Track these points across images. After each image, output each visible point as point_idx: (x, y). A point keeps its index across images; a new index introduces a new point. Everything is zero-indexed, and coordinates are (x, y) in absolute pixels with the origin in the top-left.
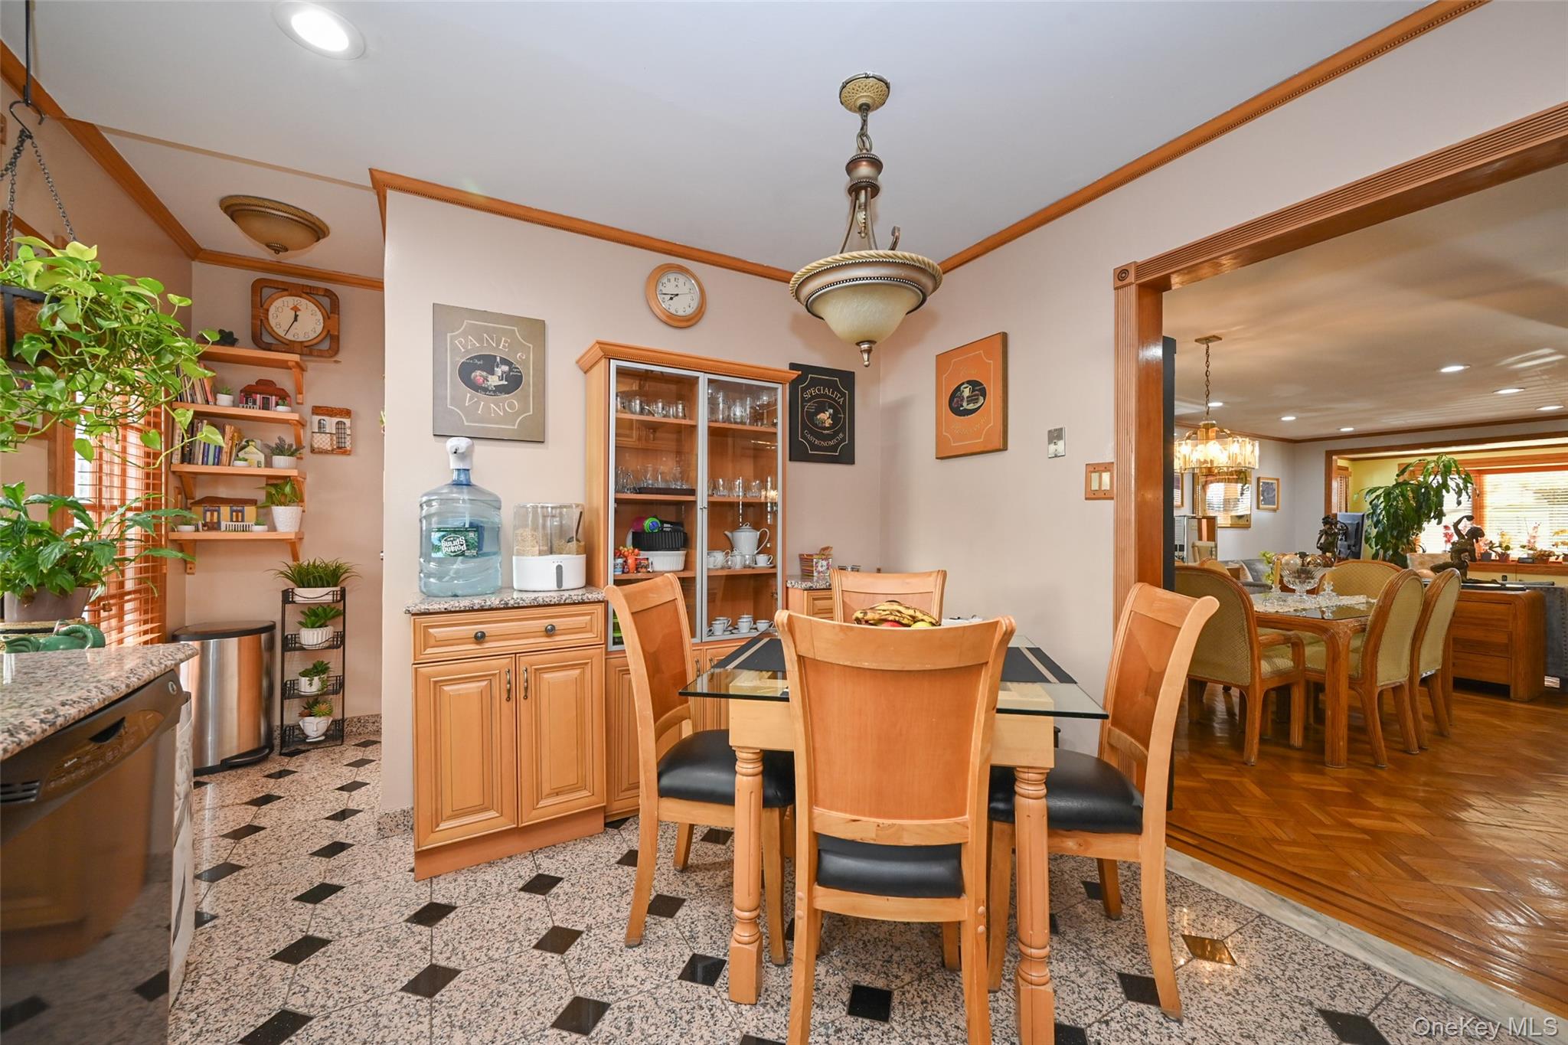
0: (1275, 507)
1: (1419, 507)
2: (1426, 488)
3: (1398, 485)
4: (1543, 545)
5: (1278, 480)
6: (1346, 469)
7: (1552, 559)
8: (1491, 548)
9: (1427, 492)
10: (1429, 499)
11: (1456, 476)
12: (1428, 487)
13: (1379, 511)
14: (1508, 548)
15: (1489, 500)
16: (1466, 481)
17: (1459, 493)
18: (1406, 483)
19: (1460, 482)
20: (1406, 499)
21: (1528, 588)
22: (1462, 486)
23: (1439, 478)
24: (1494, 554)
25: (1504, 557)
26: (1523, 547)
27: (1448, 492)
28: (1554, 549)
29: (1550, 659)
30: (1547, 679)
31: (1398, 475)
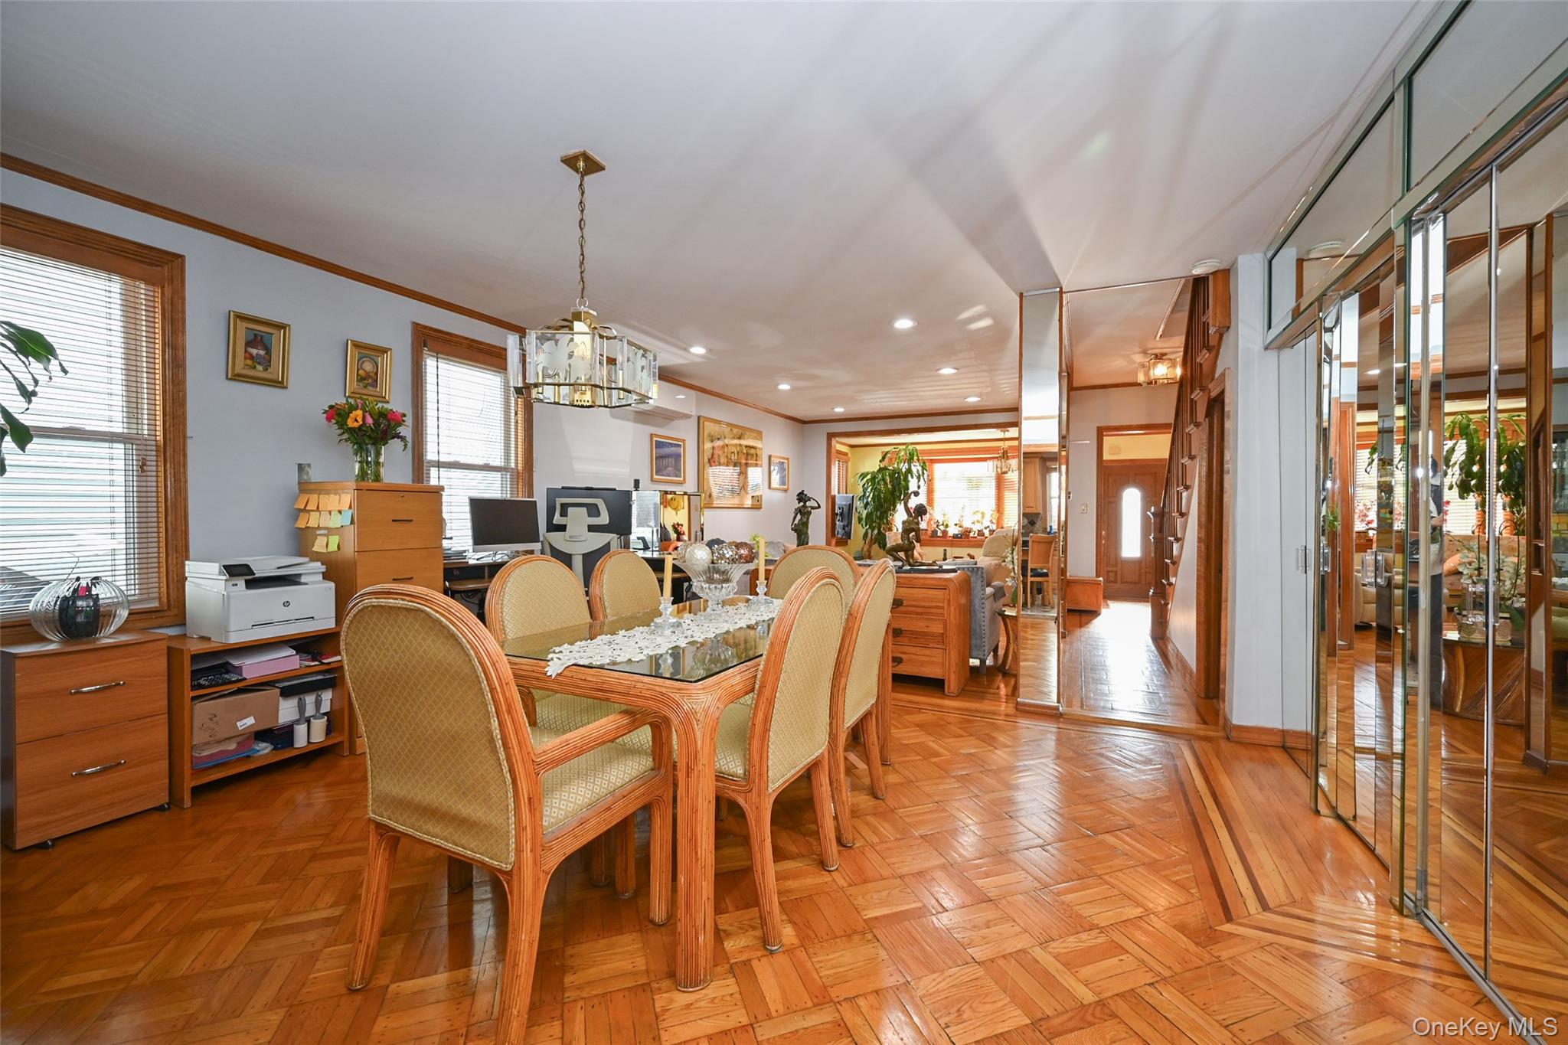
0: (785, 487)
1: (894, 490)
2: (898, 473)
3: (881, 470)
4: (967, 524)
5: (788, 459)
6: (846, 454)
7: (972, 534)
8: (938, 526)
9: (899, 477)
10: (900, 483)
11: (917, 464)
12: (899, 472)
13: (868, 494)
14: (947, 526)
15: (937, 485)
16: (923, 468)
17: (919, 478)
18: (885, 469)
19: (920, 468)
20: (886, 484)
21: (959, 569)
22: (921, 473)
23: (906, 464)
24: (939, 531)
25: (945, 533)
26: (956, 525)
27: (912, 477)
28: (972, 526)
29: (973, 641)
30: (971, 660)
31: (881, 461)
